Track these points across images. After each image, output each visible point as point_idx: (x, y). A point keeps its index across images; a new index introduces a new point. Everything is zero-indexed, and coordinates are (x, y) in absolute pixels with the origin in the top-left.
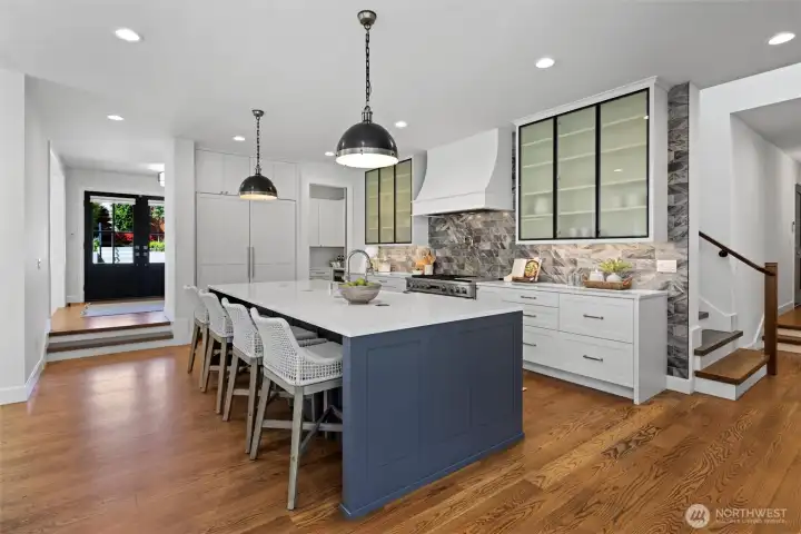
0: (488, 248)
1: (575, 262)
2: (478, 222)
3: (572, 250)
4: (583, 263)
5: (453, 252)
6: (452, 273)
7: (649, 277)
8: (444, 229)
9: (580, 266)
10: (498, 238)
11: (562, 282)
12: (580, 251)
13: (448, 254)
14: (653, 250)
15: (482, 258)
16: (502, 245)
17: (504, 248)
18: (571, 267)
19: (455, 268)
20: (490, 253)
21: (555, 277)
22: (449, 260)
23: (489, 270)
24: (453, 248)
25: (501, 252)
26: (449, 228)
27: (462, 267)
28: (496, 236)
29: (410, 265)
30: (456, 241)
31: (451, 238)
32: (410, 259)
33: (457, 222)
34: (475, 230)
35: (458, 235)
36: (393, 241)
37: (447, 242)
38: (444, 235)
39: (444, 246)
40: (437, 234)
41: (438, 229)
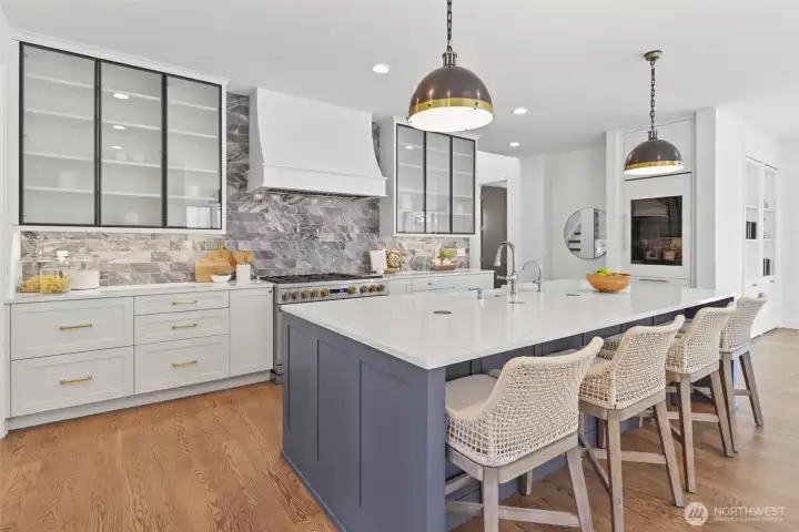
0: (332, 240)
2: (315, 208)
3: (413, 242)
4: (420, 253)
5: (274, 244)
6: (274, 273)
8: (257, 210)
9: (417, 255)
10: (344, 229)
12: (417, 242)
13: (265, 246)
14: (455, 242)
15: (323, 252)
16: (348, 235)
17: (350, 239)
18: (410, 257)
19: (280, 266)
20: (333, 245)
22: (265, 255)
23: (334, 265)
24: (276, 238)
25: (349, 244)
26: (267, 210)
27: (293, 264)
28: (342, 227)
29: (165, 268)
30: (281, 230)
31: (271, 226)
32: (164, 257)
33: (281, 204)
34: (314, 217)
35: (285, 221)
36: (160, 223)
37: (261, 230)
38: (257, 219)
39: (258, 235)
40: (240, 217)
41: (241, 209)
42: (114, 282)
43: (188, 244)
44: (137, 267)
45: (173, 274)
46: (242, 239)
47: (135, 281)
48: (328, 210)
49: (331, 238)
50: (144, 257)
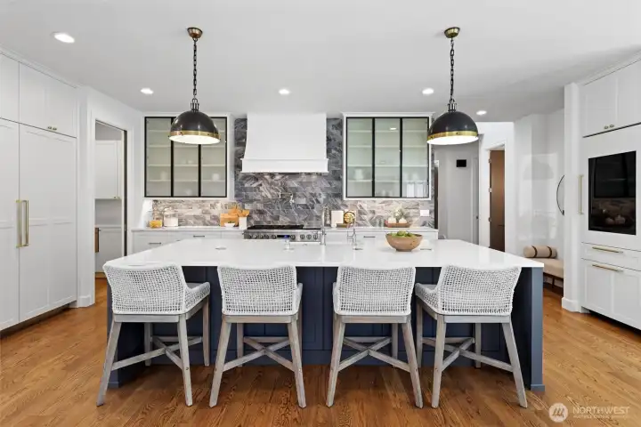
0: (305, 203)
1: (374, 212)
2: (293, 183)
3: (373, 204)
4: (380, 213)
5: (265, 206)
6: (265, 224)
7: (416, 219)
8: (255, 185)
9: (377, 214)
10: (314, 195)
11: (365, 225)
12: (377, 205)
13: (260, 206)
14: (418, 205)
15: (297, 211)
16: (316, 200)
17: (318, 202)
18: (371, 215)
19: (269, 219)
20: (306, 206)
21: (360, 222)
22: (261, 212)
23: (305, 220)
24: (267, 202)
25: (317, 206)
26: (261, 185)
27: (277, 218)
28: (311, 194)
29: (208, 218)
30: (270, 196)
31: (263, 194)
32: (206, 212)
33: (270, 180)
34: (291, 188)
35: (272, 191)
36: (197, 195)
37: (258, 197)
38: (255, 191)
39: (255, 200)
40: (245, 190)
41: (246, 185)
42: (186, 224)
43: (219, 205)
44: (196, 217)
45: (212, 221)
46: (247, 202)
47: (195, 224)
48: (301, 183)
49: (303, 201)
50: (198, 212)
